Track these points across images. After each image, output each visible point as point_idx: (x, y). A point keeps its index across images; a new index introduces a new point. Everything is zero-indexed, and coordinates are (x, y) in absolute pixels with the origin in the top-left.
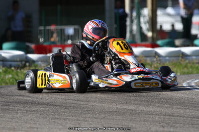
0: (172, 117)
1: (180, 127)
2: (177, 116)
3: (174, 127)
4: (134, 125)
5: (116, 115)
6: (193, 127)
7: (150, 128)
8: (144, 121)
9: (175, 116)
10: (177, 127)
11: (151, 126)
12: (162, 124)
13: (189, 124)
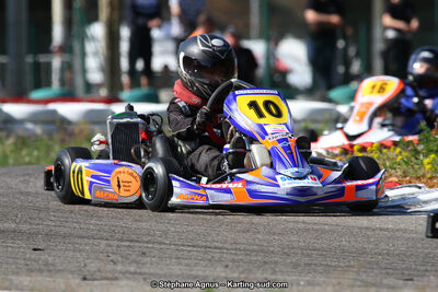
0: (137, 244)
1: (151, 264)
2: (147, 242)
3: (137, 263)
4: (50, 259)
5: (13, 239)
6: (180, 264)
7: (85, 265)
8: (74, 251)
9: (143, 242)
10: (143, 264)
11: (87, 261)
12: (112, 257)
13: (170, 258)
